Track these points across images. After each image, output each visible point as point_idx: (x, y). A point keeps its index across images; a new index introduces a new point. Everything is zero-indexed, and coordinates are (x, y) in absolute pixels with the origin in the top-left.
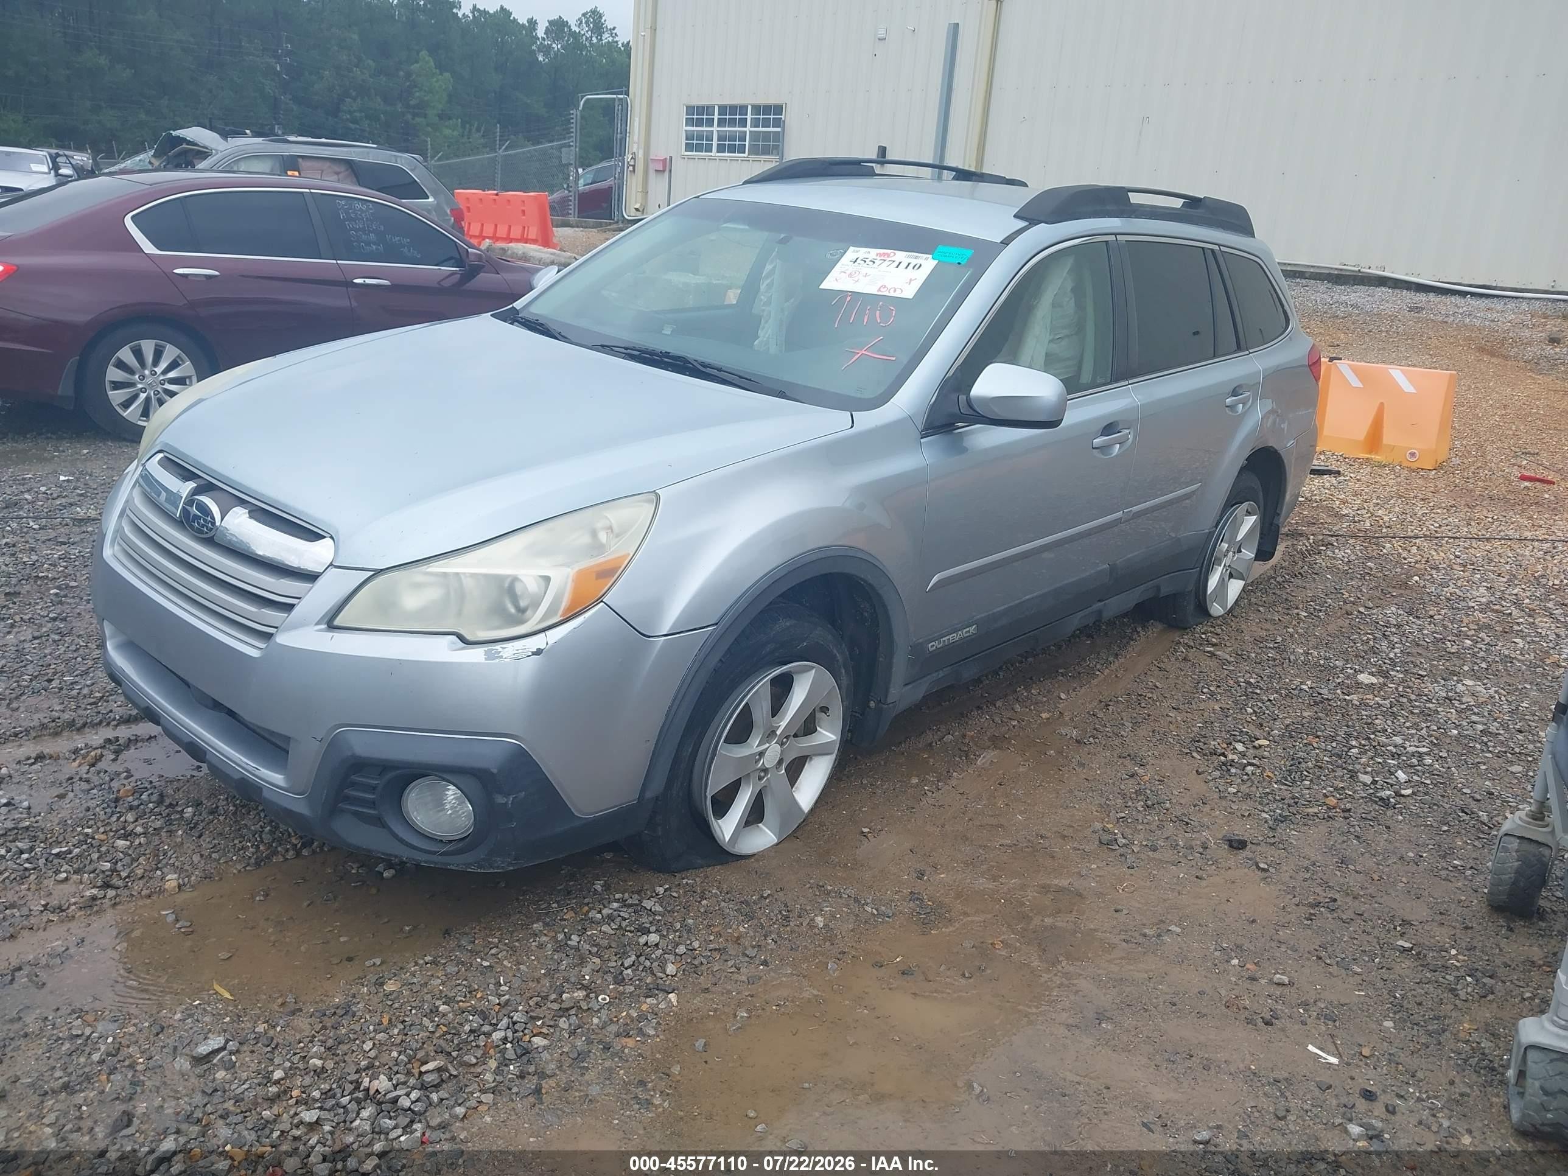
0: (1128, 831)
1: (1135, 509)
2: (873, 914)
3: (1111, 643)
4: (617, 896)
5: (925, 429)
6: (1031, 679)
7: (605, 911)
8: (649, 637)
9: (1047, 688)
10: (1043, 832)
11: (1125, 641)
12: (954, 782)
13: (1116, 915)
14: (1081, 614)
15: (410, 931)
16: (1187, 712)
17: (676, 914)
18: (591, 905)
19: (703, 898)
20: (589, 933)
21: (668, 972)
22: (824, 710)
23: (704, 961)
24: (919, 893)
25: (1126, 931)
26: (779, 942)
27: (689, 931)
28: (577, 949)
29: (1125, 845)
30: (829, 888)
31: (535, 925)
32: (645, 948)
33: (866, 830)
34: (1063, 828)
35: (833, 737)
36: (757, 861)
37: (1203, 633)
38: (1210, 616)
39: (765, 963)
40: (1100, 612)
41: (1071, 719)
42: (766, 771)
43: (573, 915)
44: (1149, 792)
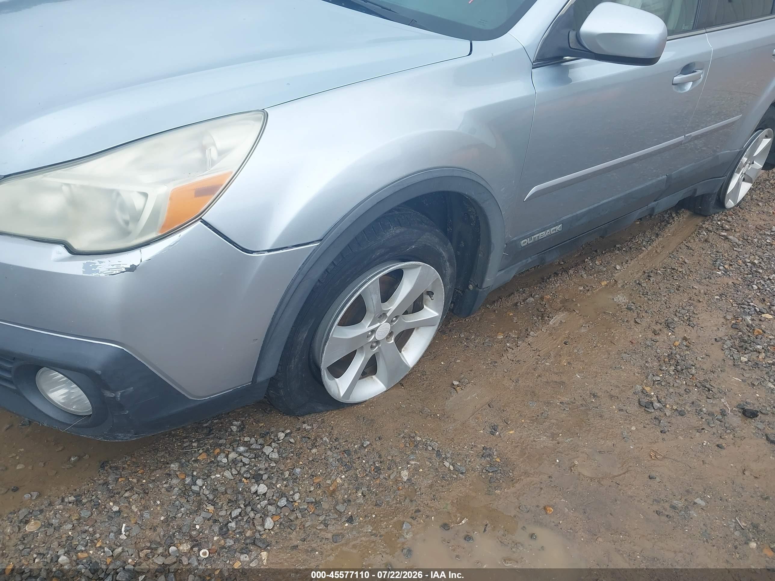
0: (662, 394)
1: (694, 134)
2: (449, 470)
3: (654, 225)
4: (247, 439)
5: (537, 60)
6: (596, 251)
7: (232, 455)
8: (252, 252)
9: (607, 260)
10: (595, 391)
11: (663, 224)
12: (530, 339)
13: (651, 482)
14: (639, 211)
15: (75, 461)
16: (707, 285)
17: (289, 461)
18: (222, 447)
19: (314, 446)
20: (213, 477)
21: (266, 527)
22: (430, 293)
23: (299, 515)
24: (490, 449)
25: (659, 502)
26: (367, 497)
27: (295, 480)
28: (198, 494)
29: (660, 409)
30: (419, 439)
31: (172, 465)
32: (255, 496)
33: (456, 383)
34: (611, 388)
35: (436, 314)
36: (367, 407)
37: (719, 221)
38: (726, 208)
39: (350, 520)
40: (653, 209)
41: (623, 286)
42: (378, 342)
43: (205, 457)
44: (678, 356)
